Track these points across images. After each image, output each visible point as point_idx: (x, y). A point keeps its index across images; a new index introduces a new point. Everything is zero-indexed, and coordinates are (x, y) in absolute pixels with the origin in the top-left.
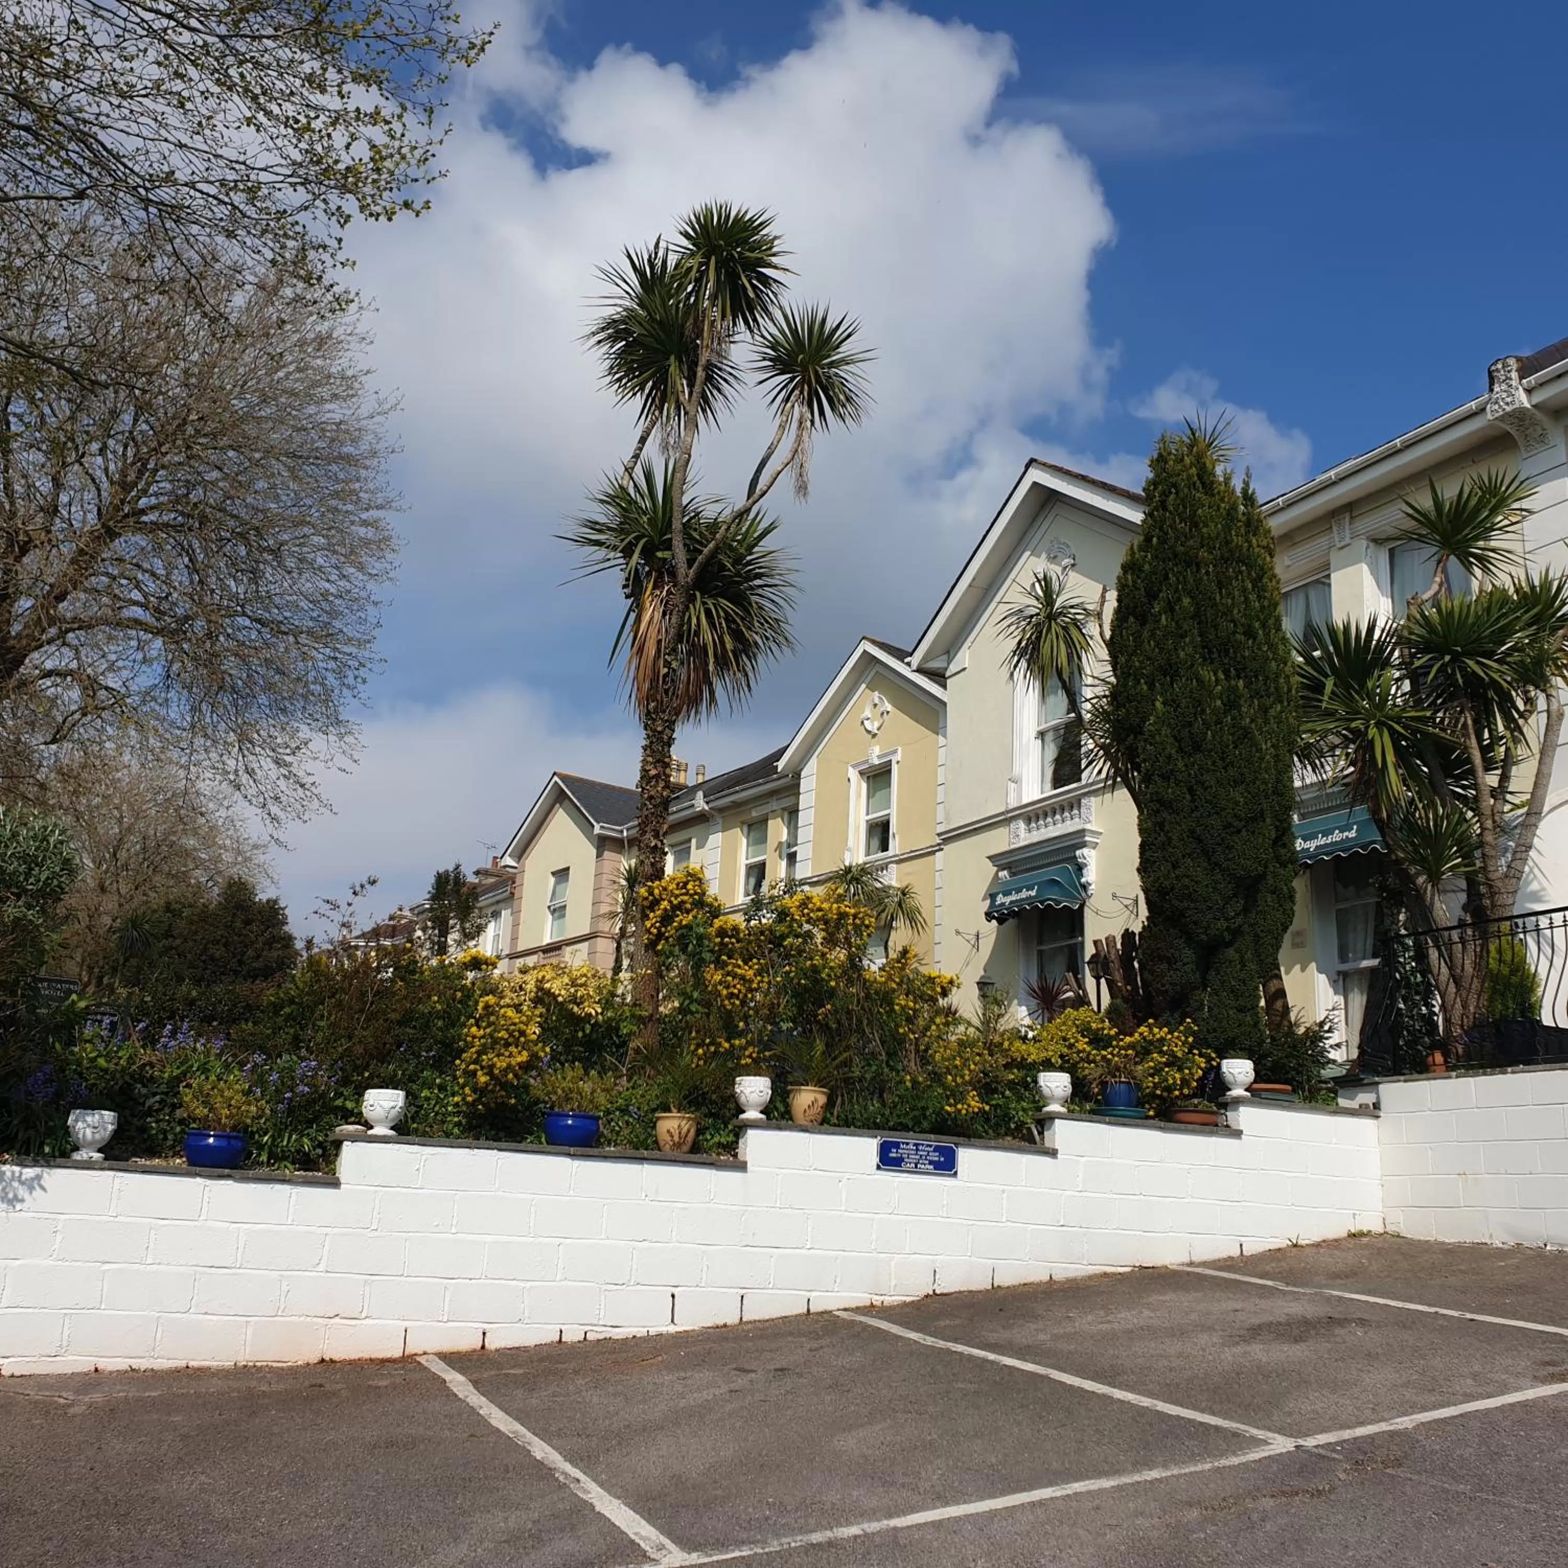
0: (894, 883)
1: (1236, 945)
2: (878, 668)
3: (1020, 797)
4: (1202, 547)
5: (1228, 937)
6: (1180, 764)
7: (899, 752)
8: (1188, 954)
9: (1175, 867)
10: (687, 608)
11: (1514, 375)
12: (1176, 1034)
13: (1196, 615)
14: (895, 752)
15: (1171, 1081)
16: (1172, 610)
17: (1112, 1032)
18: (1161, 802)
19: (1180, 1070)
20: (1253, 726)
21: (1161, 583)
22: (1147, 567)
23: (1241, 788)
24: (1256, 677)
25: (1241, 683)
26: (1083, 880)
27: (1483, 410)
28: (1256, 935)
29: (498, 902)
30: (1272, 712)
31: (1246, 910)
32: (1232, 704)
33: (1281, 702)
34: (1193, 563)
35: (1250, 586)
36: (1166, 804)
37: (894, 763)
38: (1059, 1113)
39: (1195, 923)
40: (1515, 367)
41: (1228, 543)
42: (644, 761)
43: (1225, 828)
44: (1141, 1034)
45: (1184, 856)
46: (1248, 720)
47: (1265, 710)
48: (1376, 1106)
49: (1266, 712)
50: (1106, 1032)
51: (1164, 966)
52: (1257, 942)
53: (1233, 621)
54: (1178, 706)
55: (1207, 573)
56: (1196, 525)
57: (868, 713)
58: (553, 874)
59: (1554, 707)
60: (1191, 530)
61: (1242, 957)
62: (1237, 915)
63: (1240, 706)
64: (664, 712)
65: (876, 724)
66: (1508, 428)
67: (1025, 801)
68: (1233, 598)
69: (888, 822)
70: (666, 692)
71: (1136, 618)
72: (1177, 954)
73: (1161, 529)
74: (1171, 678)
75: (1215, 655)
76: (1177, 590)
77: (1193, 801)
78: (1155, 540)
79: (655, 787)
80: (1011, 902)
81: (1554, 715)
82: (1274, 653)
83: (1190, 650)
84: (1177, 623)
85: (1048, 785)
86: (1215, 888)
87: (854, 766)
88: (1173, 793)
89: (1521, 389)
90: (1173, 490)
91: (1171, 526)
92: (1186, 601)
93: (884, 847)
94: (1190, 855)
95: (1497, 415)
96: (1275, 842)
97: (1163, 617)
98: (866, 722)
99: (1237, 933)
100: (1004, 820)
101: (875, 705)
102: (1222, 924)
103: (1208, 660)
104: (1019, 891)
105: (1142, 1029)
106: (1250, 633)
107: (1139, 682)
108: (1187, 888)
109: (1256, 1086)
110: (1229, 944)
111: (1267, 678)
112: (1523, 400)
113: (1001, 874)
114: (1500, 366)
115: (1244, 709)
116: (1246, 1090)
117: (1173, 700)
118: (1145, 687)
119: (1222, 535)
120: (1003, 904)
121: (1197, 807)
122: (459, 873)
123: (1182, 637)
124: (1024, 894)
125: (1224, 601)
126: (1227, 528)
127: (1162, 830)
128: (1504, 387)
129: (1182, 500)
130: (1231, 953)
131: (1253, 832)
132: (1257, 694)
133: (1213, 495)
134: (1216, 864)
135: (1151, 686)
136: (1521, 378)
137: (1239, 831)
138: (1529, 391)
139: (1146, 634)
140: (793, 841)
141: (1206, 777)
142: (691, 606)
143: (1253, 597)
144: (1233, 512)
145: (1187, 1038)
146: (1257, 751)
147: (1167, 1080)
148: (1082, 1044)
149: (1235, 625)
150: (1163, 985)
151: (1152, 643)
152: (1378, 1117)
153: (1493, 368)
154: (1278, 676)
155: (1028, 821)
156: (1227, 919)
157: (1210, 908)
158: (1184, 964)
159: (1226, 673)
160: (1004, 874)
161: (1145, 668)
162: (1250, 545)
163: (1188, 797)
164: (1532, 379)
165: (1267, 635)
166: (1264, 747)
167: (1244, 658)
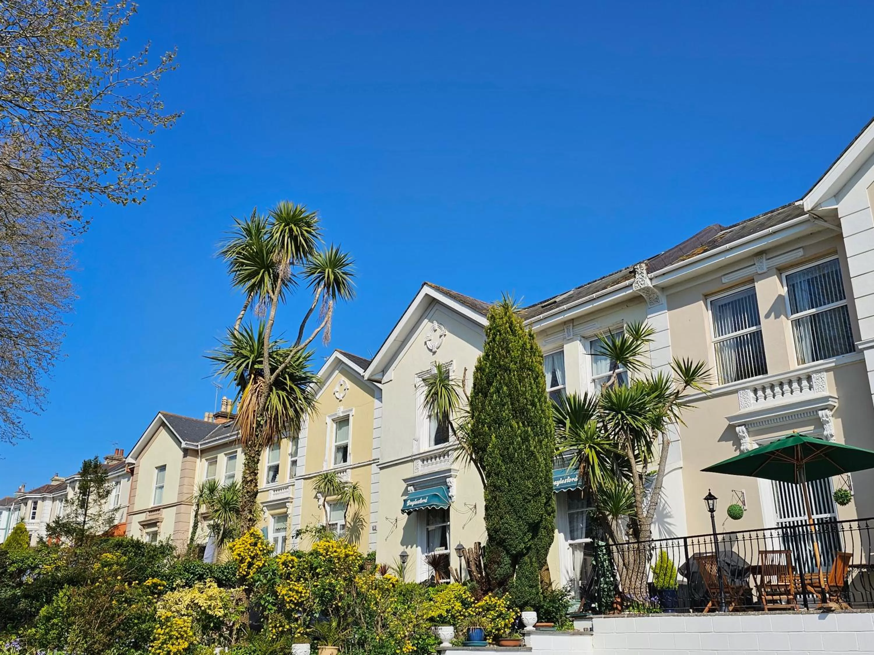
0: (349, 480)
1: (529, 555)
2: (343, 365)
3: (419, 448)
4: (511, 362)
5: (525, 551)
6: (503, 468)
7: (354, 410)
8: (507, 560)
9: (501, 518)
10: (269, 394)
11: (645, 272)
12: (501, 600)
13: (510, 395)
14: (351, 410)
15: (500, 626)
16: (499, 392)
17: (472, 600)
18: (495, 486)
19: (504, 619)
20: (535, 450)
21: (493, 378)
22: (487, 370)
23: (531, 480)
24: (536, 426)
25: (529, 429)
26: (450, 494)
27: (632, 285)
28: (537, 549)
29: (119, 476)
30: (544, 443)
31: (533, 538)
32: (525, 439)
33: (547, 438)
34: (507, 369)
35: (533, 382)
36: (497, 488)
37: (351, 416)
38: (448, 647)
39: (510, 545)
40: (645, 268)
41: (523, 360)
42: (244, 472)
43: (524, 500)
44: (486, 600)
45: (505, 513)
46: (533, 447)
47: (540, 442)
48: (591, 629)
49: (541, 442)
50: (469, 599)
51: (496, 566)
52: (538, 553)
53: (526, 398)
54: (502, 439)
55: (514, 375)
56: (509, 352)
57: (337, 388)
58: (157, 468)
59: (665, 439)
60: (506, 354)
61: (531, 560)
62: (529, 541)
63: (529, 440)
64: (256, 446)
65: (342, 395)
66: (642, 294)
67: (422, 451)
68: (526, 388)
69: (347, 447)
70: (257, 436)
71: (482, 394)
72: (502, 560)
73: (493, 352)
74: (499, 425)
75: (518, 415)
76: (500, 383)
77: (509, 486)
78: (490, 357)
79: (250, 486)
80: (414, 505)
81: (665, 443)
82: (544, 415)
83: (507, 412)
84: (501, 399)
85: (433, 442)
86: (520, 529)
87: (329, 416)
88: (500, 482)
89: (647, 278)
90: (498, 333)
91: (497, 352)
92: (505, 388)
93: (345, 460)
94: (508, 512)
95: (637, 289)
96: (545, 504)
97: (495, 395)
98: (336, 393)
99: (528, 549)
100: (411, 460)
101: (341, 385)
102: (522, 546)
103: (515, 417)
104: (418, 499)
105: (486, 598)
106: (533, 404)
107: (484, 426)
108: (507, 529)
109: (538, 624)
110: (524, 555)
111: (541, 426)
112: (648, 283)
113: (409, 488)
114: (638, 267)
115: (531, 442)
116: (533, 627)
117: (500, 437)
118: (487, 429)
119: (520, 357)
120: (411, 506)
121: (511, 490)
122: (97, 461)
123: (504, 405)
124: (421, 501)
125: (522, 389)
126: (523, 354)
127: (495, 500)
128: (640, 276)
129: (503, 339)
130: (526, 558)
131: (536, 502)
132: (536, 434)
133: (516, 336)
134: (520, 517)
135: (490, 429)
136: (648, 273)
137: (530, 501)
138: (651, 279)
139: (487, 402)
140: (295, 454)
141: (515, 475)
142: (271, 393)
143: (534, 386)
144: (525, 346)
145: (506, 602)
146: (537, 462)
147: (498, 625)
148: (458, 606)
149: (527, 401)
150: (495, 575)
151: (490, 407)
152: (592, 635)
153: (635, 267)
154: (546, 425)
155: (423, 461)
156: (524, 543)
157: (517, 538)
158: (505, 565)
159: (523, 423)
160: (411, 488)
161: (487, 419)
162: (532, 362)
163: (507, 484)
164: (652, 275)
165: (541, 406)
166: (540, 460)
167: (531, 416)
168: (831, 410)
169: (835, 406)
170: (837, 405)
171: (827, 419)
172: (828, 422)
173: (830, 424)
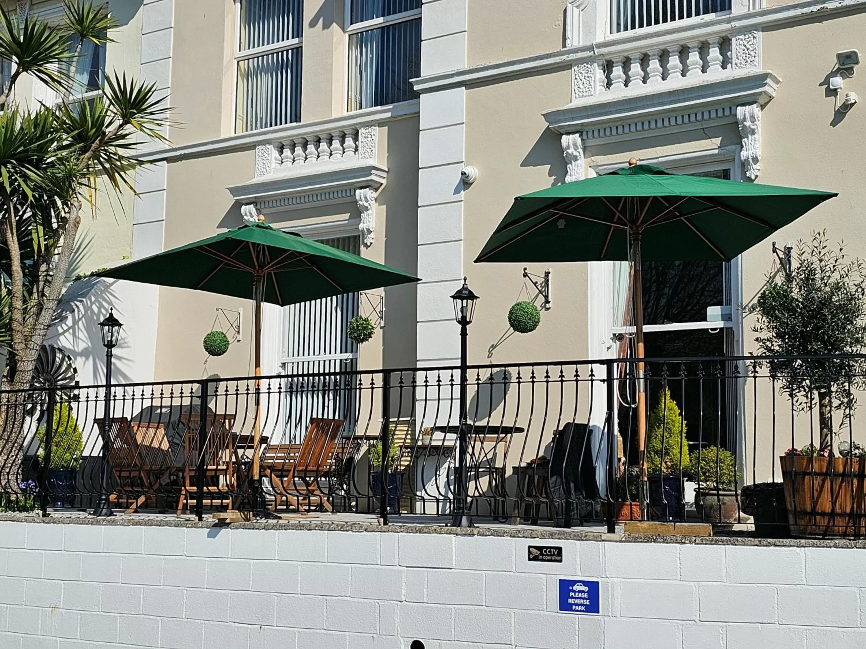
168: (376, 190)
169: (382, 184)
170: (384, 181)
171: (366, 204)
172: (367, 209)
173: (370, 212)
